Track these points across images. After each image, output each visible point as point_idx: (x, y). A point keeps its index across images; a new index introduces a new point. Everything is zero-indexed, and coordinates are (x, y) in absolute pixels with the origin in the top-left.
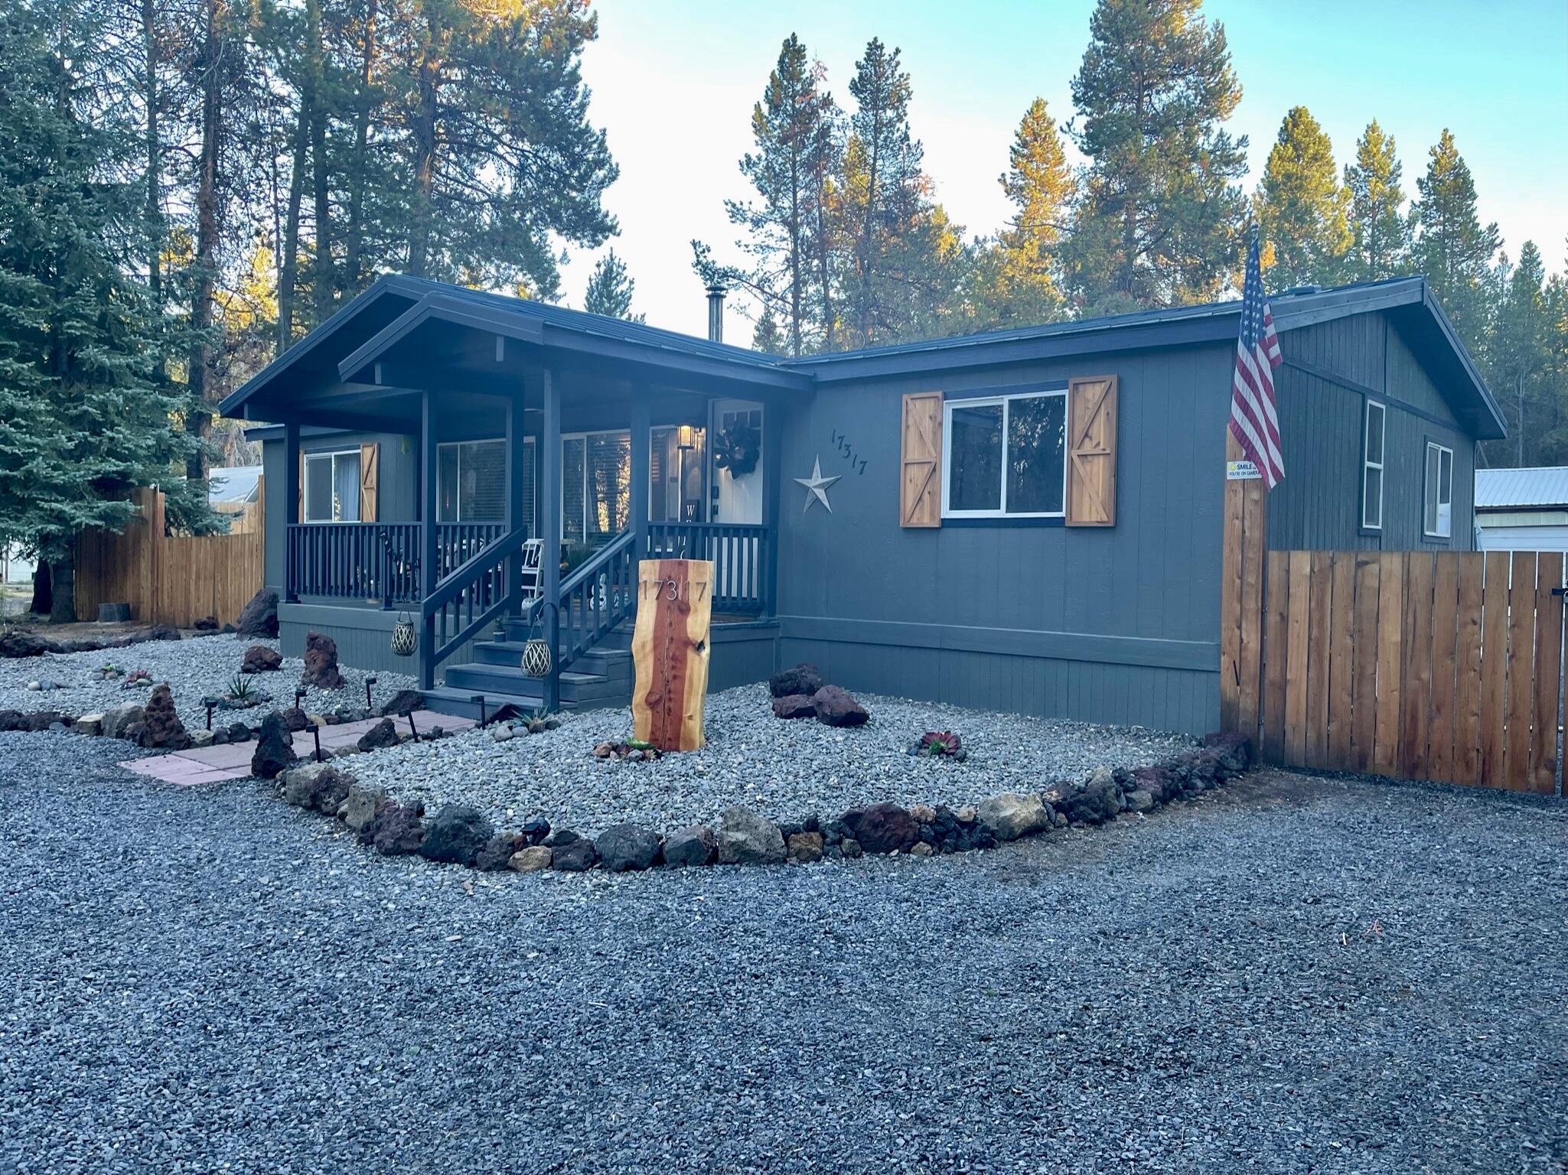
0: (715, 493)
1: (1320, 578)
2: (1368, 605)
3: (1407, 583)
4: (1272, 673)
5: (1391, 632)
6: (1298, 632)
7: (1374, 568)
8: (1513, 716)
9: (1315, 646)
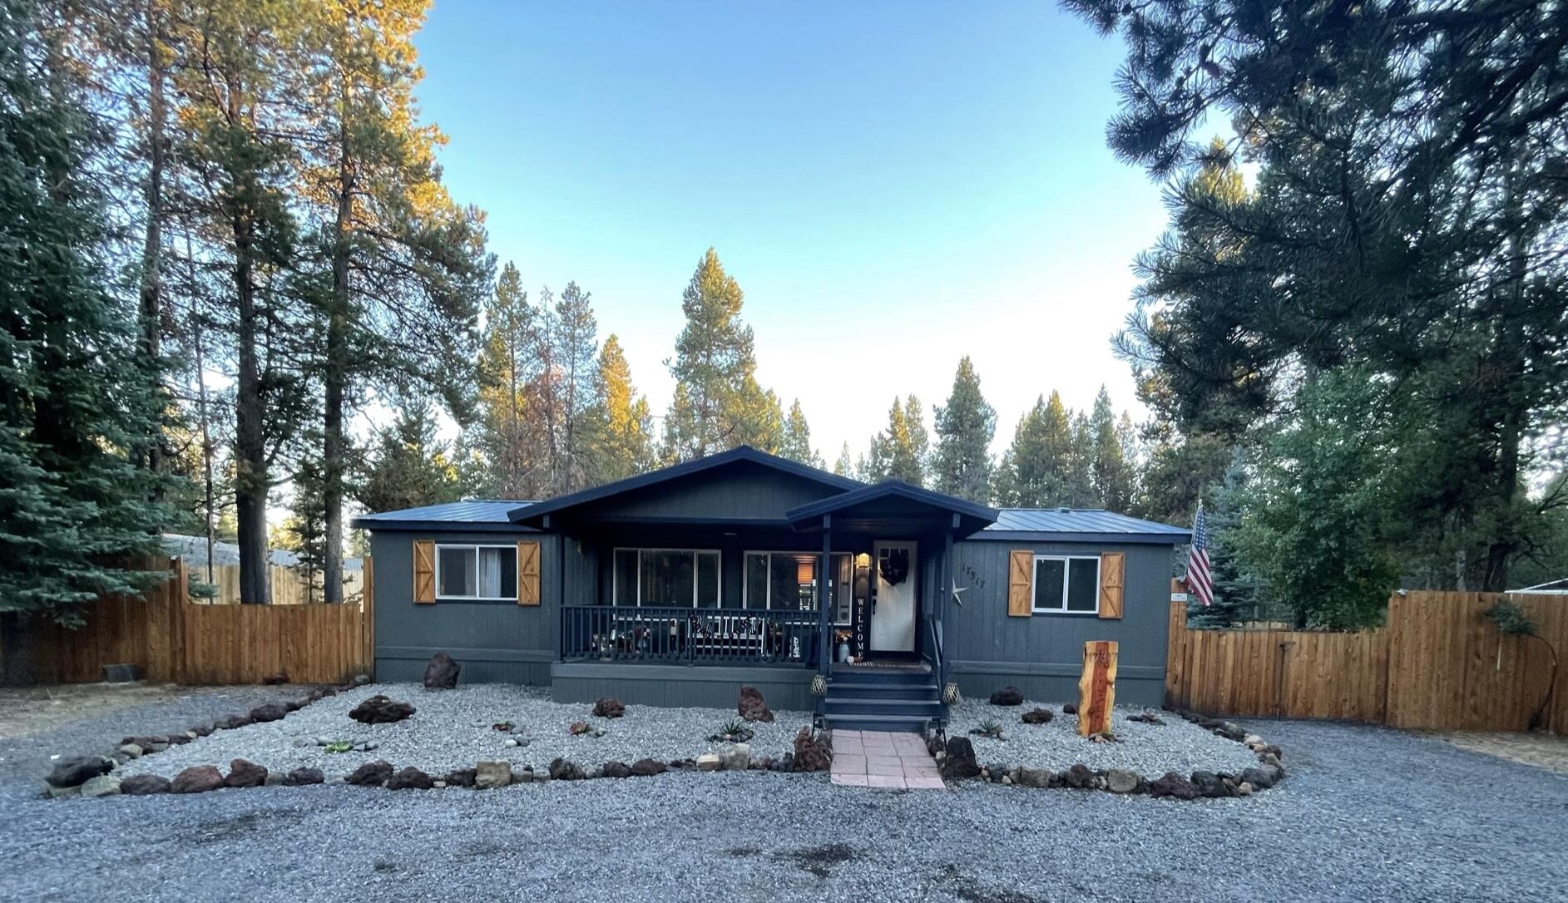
0: (875, 592)
1: (1205, 641)
2: (1222, 651)
3: (1236, 642)
4: (1186, 678)
5: (1230, 662)
6: (1197, 661)
7: (1224, 637)
8: (1266, 689)
9: (1203, 668)
